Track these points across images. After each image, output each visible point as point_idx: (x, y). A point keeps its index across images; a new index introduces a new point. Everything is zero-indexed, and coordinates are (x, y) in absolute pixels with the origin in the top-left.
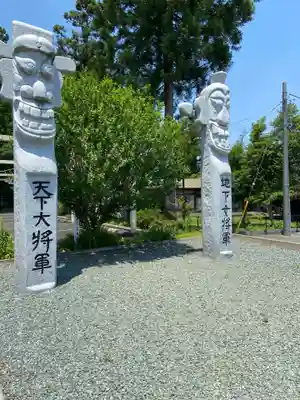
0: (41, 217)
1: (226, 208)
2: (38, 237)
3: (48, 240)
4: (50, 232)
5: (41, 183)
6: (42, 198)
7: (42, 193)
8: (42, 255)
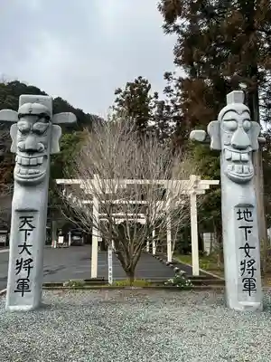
0: (25, 247)
1: (247, 247)
2: (21, 263)
3: (29, 267)
4: (31, 261)
5: (26, 218)
6: (26, 230)
7: (26, 227)
8: (24, 279)
